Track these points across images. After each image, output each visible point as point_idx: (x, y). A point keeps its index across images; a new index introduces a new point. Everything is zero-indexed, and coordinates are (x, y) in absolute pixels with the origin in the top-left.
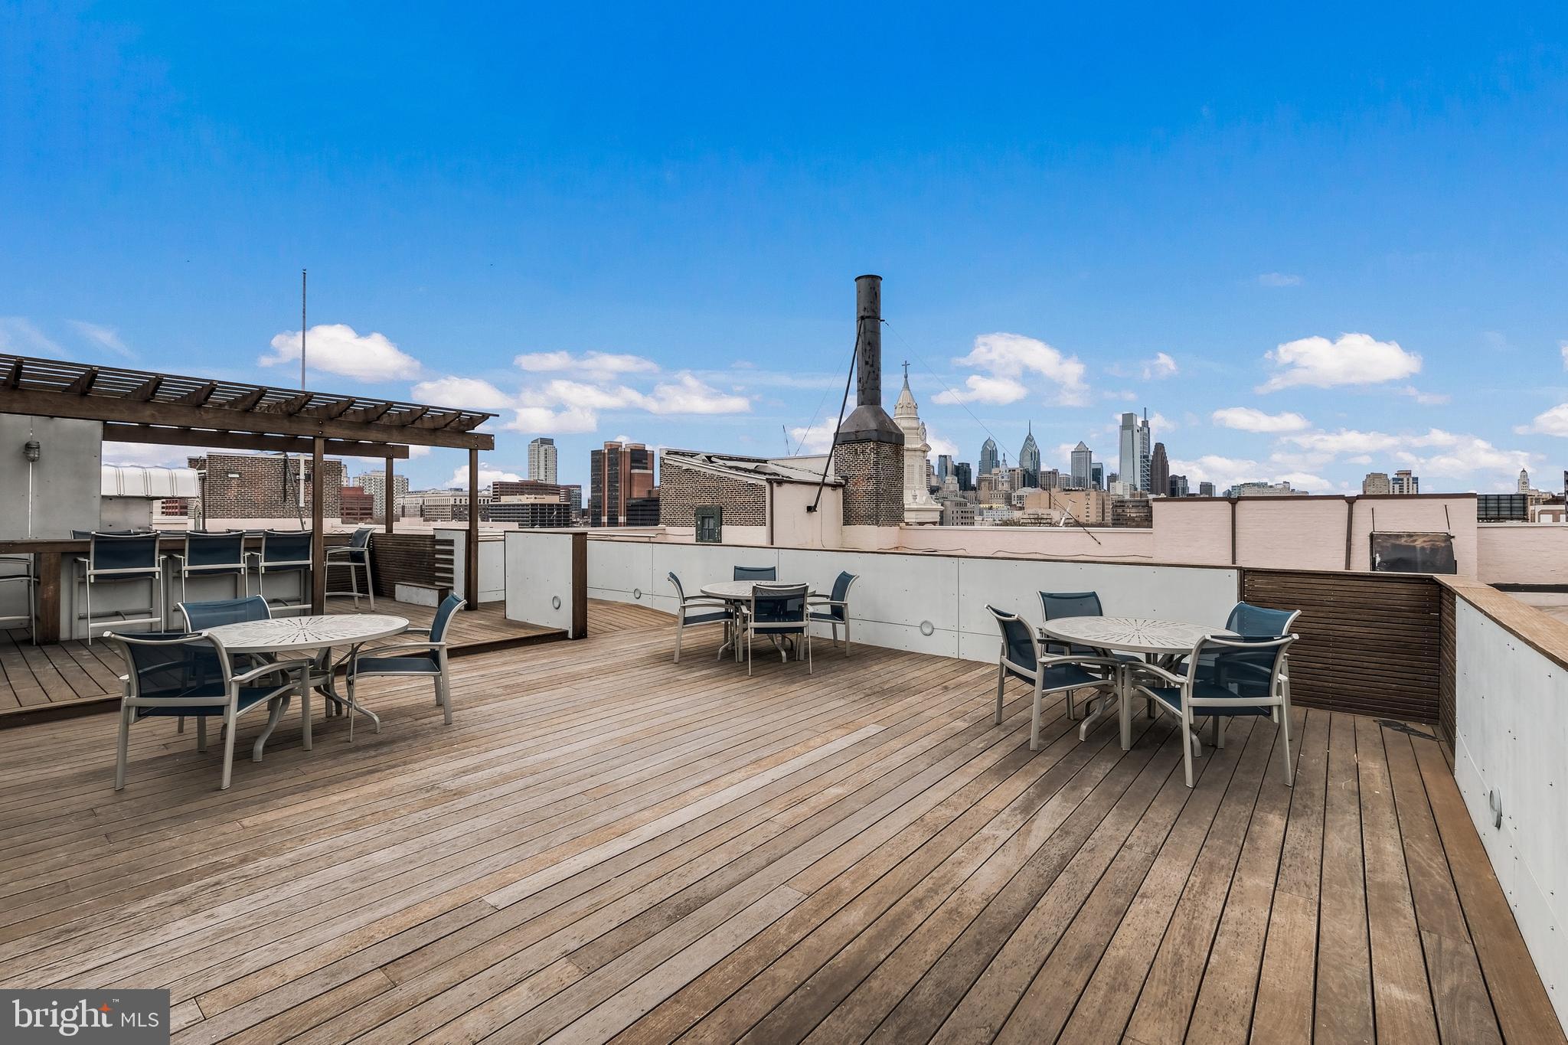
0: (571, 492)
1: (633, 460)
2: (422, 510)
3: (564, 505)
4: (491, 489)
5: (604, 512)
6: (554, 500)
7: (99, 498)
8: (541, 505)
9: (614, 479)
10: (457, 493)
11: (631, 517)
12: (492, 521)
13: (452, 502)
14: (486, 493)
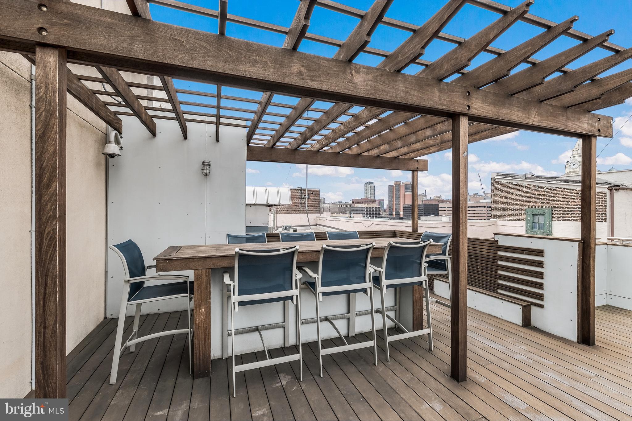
0: (381, 202)
1: (406, 189)
2: (329, 210)
3: (378, 207)
4: (352, 202)
5: (394, 210)
6: (374, 205)
7: (245, 205)
8: (369, 207)
9: (398, 197)
10: (340, 203)
11: (405, 212)
12: (353, 213)
13: (339, 207)
14: (350, 203)
